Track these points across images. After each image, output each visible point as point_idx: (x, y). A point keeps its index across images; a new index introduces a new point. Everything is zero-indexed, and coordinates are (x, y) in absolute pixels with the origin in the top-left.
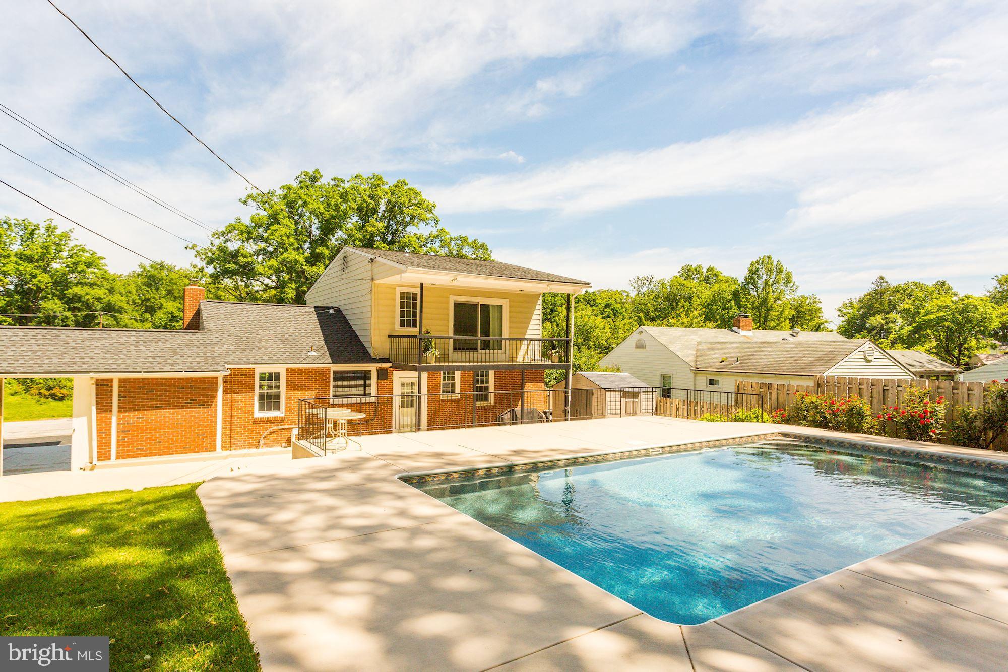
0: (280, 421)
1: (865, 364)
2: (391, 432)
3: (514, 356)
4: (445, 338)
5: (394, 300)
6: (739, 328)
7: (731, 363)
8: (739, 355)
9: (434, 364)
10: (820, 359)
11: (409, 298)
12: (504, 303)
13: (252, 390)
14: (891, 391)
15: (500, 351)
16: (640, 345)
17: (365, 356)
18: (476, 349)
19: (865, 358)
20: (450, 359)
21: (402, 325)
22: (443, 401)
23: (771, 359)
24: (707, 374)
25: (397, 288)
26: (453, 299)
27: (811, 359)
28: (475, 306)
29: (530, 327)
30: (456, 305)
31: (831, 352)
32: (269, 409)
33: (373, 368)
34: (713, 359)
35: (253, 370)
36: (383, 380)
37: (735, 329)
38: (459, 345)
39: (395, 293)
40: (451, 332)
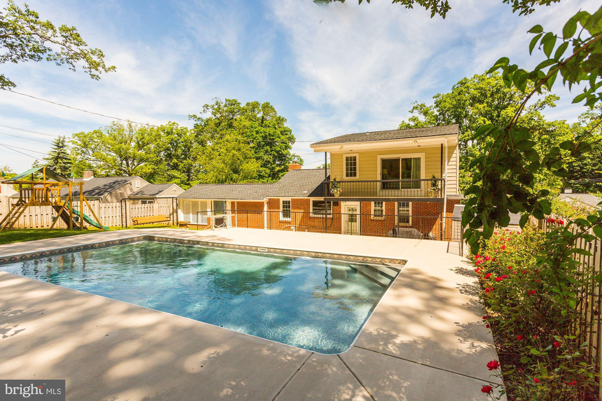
0: (290, 223)
2: (340, 233)
4: (374, 181)
5: (342, 162)
11: (351, 160)
12: (422, 156)
13: (279, 208)
15: (419, 190)
18: (398, 188)
20: (378, 194)
21: (347, 176)
22: (373, 220)
25: (344, 155)
26: (380, 157)
28: (397, 160)
29: (447, 171)
30: (384, 161)
32: (287, 217)
35: (279, 200)
36: (336, 206)
38: (385, 186)
39: (342, 159)
40: (379, 178)
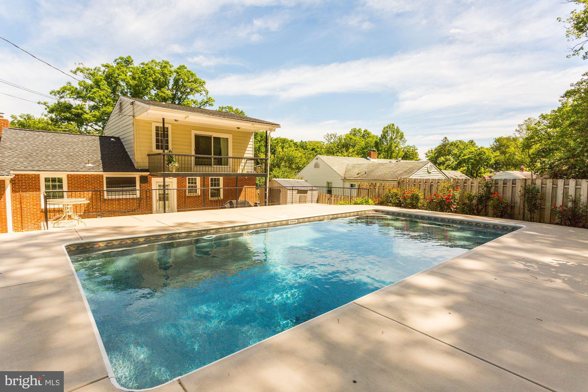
1: (427, 174)
3: (236, 169)
4: (188, 156)
5: (151, 131)
6: (370, 157)
7: (362, 175)
8: (367, 170)
9: (175, 172)
10: (405, 172)
12: (229, 136)
13: (39, 190)
14: (434, 186)
15: (226, 166)
16: (317, 166)
17: (131, 167)
18: (211, 165)
19: (428, 171)
20: (192, 169)
21: (158, 147)
22: (188, 197)
23: (382, 172)
24: (349, 181)
25: (153, 123)
26: (194, 133)
27: (402, 172)
28: (209, 138)
29: (246, 152)
30: (197, 137)
31: (411, 168)
33: (137, 175)
34: (353, 174)
35: (39, 175)
36: (144, 183)
37: (368, 158)
38: (199, 162)
39: (151, 127)
40: (193, 153)
